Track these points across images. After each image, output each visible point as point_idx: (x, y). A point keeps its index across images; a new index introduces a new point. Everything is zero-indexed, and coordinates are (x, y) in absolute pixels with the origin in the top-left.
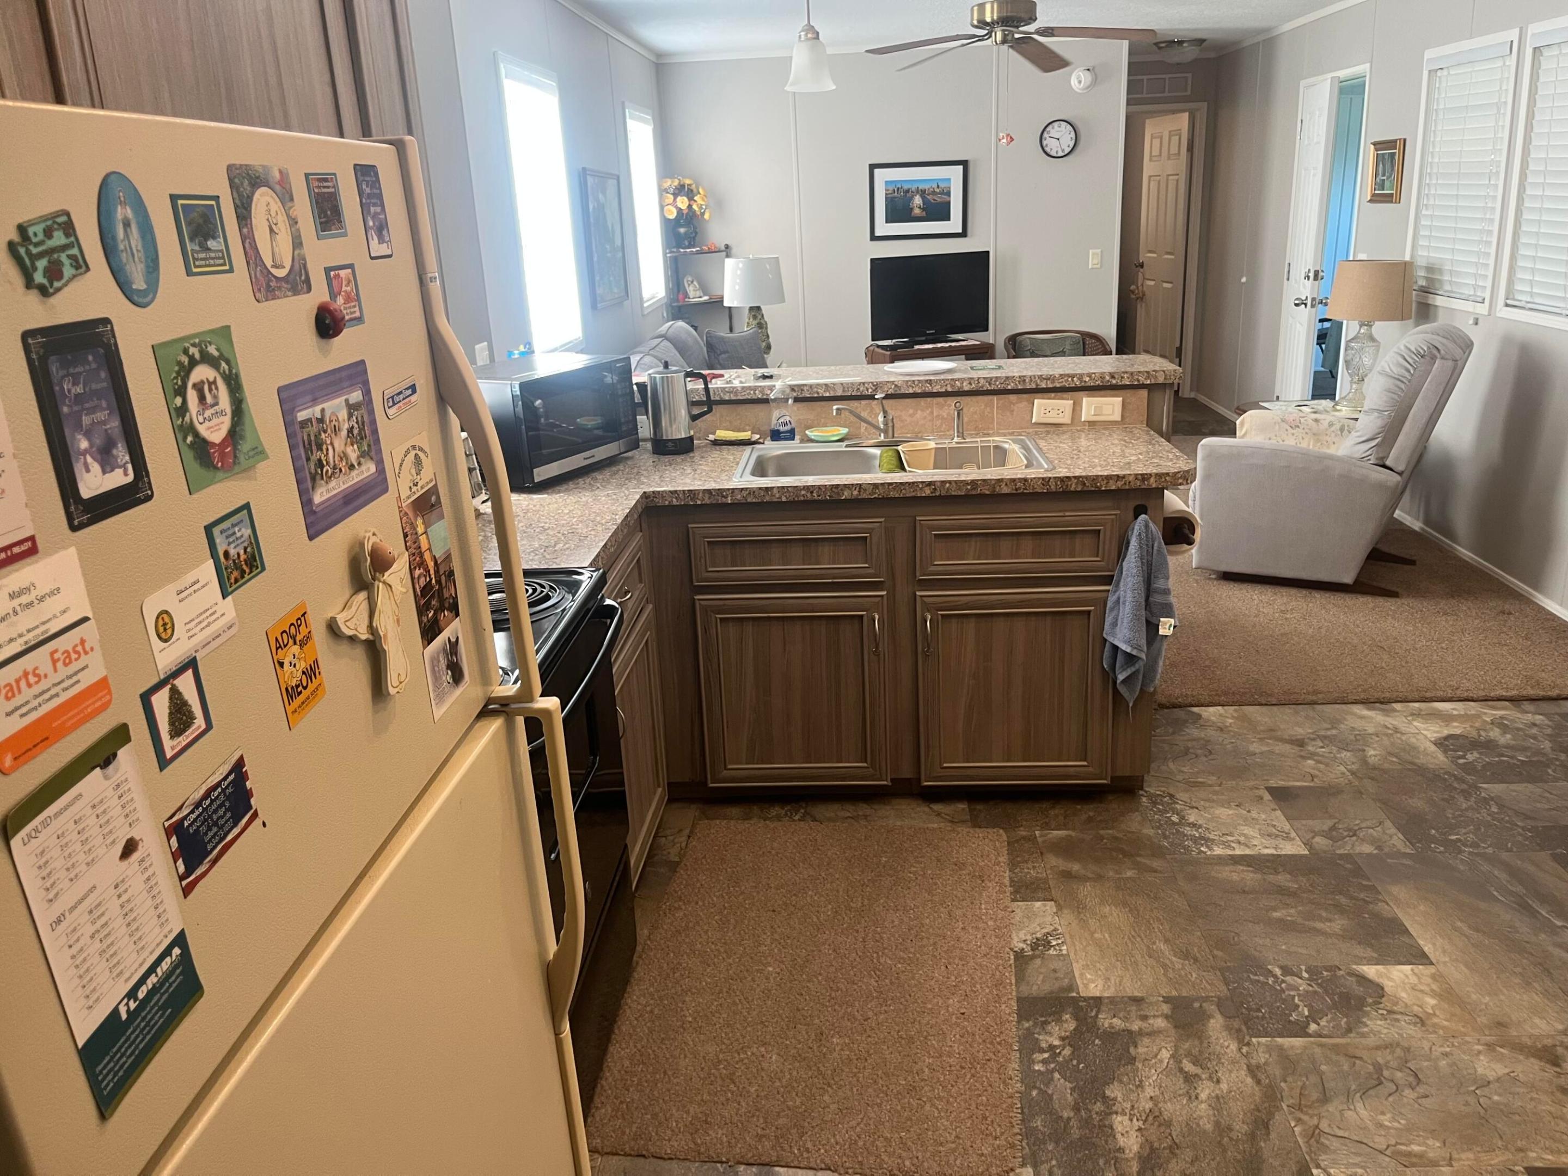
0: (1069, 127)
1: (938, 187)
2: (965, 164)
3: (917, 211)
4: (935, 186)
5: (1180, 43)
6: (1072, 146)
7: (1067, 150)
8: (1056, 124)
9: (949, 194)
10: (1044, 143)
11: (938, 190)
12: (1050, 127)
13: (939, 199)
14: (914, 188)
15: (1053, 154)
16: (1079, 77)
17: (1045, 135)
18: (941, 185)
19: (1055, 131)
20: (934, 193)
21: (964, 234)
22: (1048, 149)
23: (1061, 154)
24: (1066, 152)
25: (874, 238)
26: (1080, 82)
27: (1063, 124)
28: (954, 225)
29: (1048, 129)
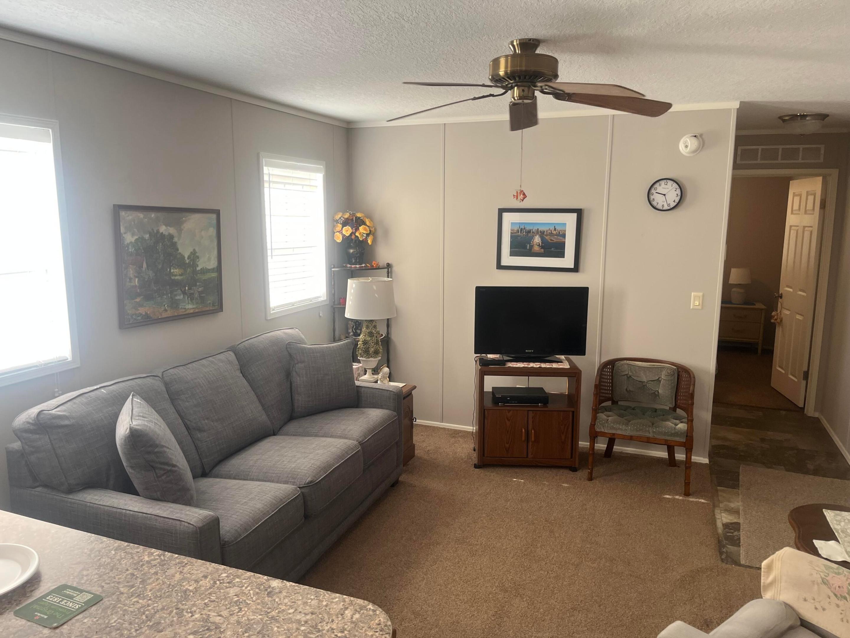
0: (675, 185)
1: (555, 229)
2: (579, 212)
3: (536, 248)
4: (552, 228)
5: (803, 117)
6: (677, 201)
7: (673, 205)
8: (663, 182)
9: (564, 236)
10: (652, 197)
11: (555, 232)
12: (658, 184)
13: (555, 239)
14: (535, 228)
15: (659, 207)
16: (686, 142)
17: (653, 191)
18: (557, 228)
19: (661, 188)
20: (551, 234)
21: (576, 269)
22: (655, 203)
23: (666, 207)
24: (672, 206)
25: (500, 267)
26: (686, 147)
27: (670, 183)
28: (568, 261)
29: (655, 186)
